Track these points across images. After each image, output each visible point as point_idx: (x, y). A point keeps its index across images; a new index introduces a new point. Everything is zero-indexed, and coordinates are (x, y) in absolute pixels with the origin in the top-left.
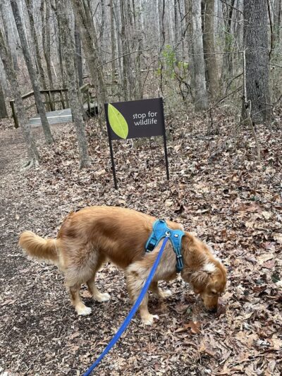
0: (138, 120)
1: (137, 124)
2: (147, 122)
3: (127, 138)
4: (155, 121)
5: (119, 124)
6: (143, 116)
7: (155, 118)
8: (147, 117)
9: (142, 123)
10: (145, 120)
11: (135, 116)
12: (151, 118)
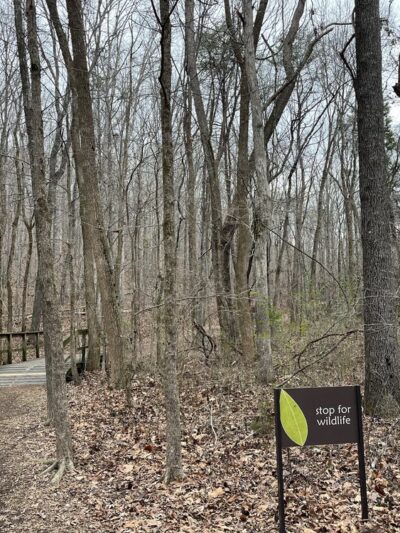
0: (323, 417)
1: (320, 423)
2: (337, 421)
3: (307, 443)
4: (348, 421)
5: (294, 422)
6: (330, 411)
7: (347, 415)
8: (336, 414)
9: (328, 422)
10: (332, 417)
11: (319, 411)
12: (342, 415)
